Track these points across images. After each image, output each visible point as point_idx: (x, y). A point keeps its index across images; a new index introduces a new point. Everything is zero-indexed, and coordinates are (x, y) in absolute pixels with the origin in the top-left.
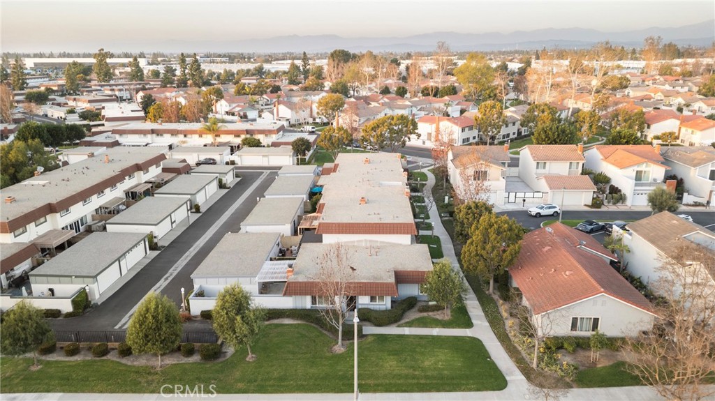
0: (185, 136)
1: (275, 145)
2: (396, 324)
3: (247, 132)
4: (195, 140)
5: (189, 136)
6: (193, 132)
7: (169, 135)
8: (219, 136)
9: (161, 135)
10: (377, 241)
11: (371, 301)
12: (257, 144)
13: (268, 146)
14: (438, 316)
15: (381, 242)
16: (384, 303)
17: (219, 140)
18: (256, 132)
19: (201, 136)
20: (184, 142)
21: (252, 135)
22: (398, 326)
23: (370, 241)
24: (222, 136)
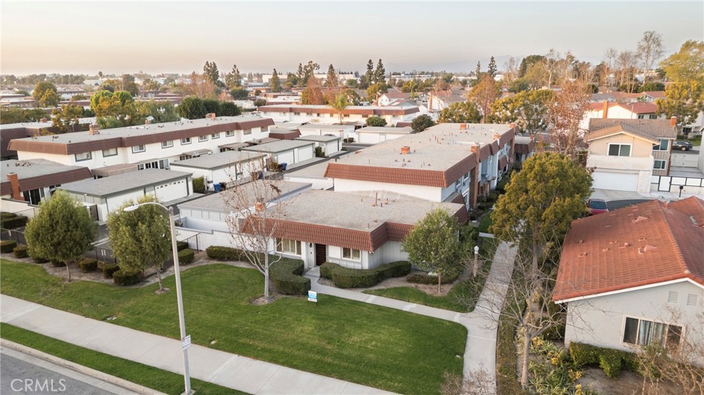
0: (318, 115)
1: (400, 125)
2: (364, 290)
3: (375, 112)
4: (326, 119)
5: (321, 115)
6: (325, 111)
7: (305, 114)
8: (349, 116)
9: (299, 114)
10: (397, 194)
11: (344, 257)
12: (382, 123)
13: (393, 126)
14: (428, 290)
15: (401, 195)
16: (360, 261)
17: (346, 120)
18: (383, 113)
19: (332, 115)
20: (316, 121)
21: (379, 115)
22: (365, 292)
23: (389, 193)
24: (351, 116)
